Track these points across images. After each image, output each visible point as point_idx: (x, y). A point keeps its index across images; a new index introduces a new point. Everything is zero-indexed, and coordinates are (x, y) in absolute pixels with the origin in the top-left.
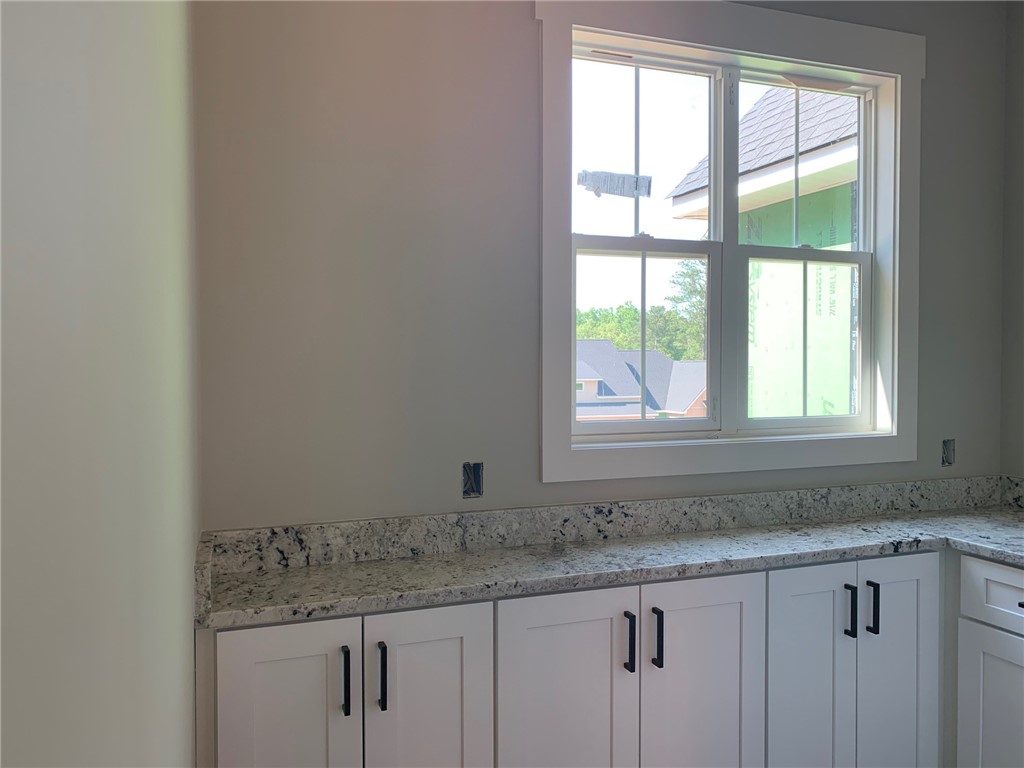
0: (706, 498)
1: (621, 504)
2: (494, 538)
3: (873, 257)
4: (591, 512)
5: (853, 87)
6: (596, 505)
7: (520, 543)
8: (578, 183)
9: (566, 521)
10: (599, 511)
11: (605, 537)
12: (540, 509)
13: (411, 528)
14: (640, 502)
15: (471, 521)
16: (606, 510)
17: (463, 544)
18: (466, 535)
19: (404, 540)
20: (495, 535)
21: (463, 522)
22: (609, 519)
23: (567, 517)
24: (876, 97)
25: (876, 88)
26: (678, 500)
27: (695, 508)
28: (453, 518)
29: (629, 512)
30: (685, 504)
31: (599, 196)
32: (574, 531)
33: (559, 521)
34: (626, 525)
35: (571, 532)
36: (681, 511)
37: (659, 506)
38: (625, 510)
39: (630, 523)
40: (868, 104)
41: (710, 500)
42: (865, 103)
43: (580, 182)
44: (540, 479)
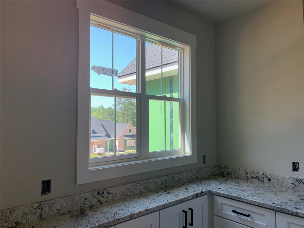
0: (137, 183)
1: (107, 189)
2: (55, 211)
3: (183, 100)
4: (95, 194)
5: (177, 48)
6: (98, 191)
7: (67, 211)
8: (92, 70)
9: (86, 199)
10: (99, 193)
11: (101, 203)
12: (75, 196)
13: (15, 213)
14: (114, 188)
15: (45, 205)
16: (101, 193)
17: (41, 216)
18: (42, 212)
19: (12, 219)
20: (55, 210)
21: (41, 206)
22: (102, 196)
23: (86, 197)
24: (183, 51)
25: (183, 49)
26: (127, 185)
27: (133, 187)
28: (36, 205)
29: (110, 192)
30: (129, 186)
31: (99, 75)
32: (89, 203)
33: (83, 200)
34: (109, 197)
35: (88, 203)
36: (128, 189)
37: (121, 189)
38: (109, 192)
39: (110, 196)
40: (181, 54)
41: (138, 183)
42: (180, 53)
43: (92, 69)
44: (75, 183)
